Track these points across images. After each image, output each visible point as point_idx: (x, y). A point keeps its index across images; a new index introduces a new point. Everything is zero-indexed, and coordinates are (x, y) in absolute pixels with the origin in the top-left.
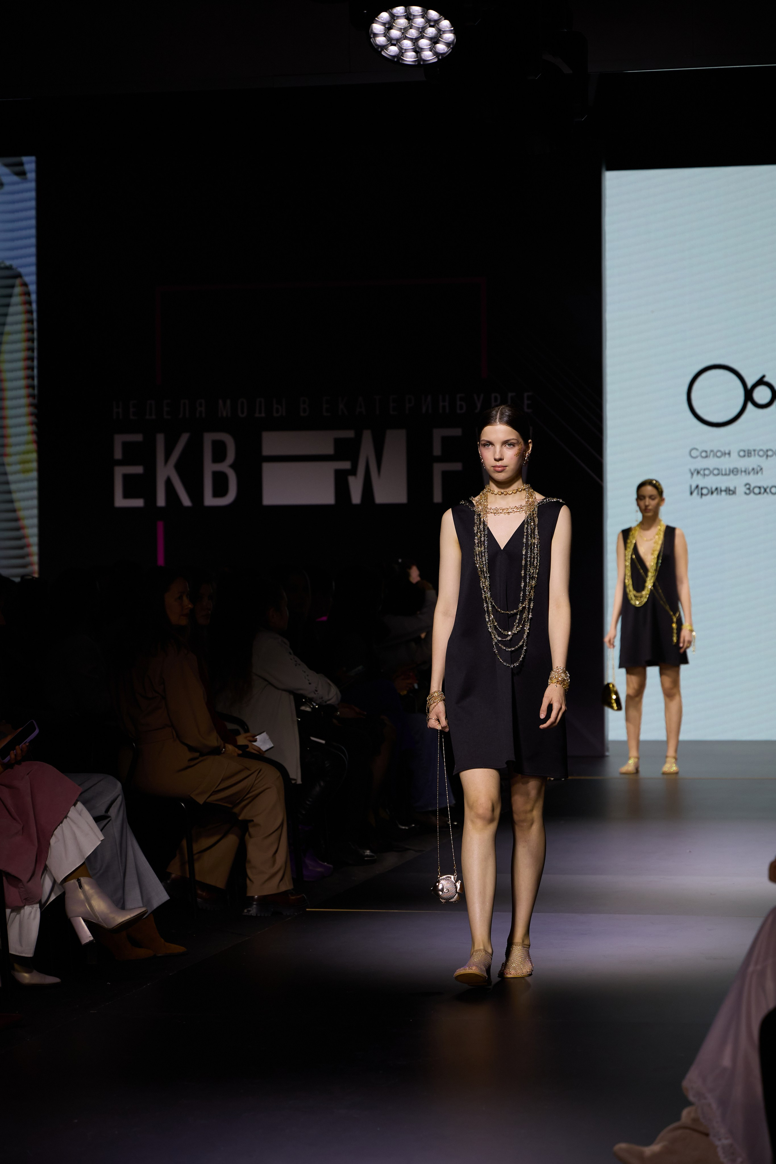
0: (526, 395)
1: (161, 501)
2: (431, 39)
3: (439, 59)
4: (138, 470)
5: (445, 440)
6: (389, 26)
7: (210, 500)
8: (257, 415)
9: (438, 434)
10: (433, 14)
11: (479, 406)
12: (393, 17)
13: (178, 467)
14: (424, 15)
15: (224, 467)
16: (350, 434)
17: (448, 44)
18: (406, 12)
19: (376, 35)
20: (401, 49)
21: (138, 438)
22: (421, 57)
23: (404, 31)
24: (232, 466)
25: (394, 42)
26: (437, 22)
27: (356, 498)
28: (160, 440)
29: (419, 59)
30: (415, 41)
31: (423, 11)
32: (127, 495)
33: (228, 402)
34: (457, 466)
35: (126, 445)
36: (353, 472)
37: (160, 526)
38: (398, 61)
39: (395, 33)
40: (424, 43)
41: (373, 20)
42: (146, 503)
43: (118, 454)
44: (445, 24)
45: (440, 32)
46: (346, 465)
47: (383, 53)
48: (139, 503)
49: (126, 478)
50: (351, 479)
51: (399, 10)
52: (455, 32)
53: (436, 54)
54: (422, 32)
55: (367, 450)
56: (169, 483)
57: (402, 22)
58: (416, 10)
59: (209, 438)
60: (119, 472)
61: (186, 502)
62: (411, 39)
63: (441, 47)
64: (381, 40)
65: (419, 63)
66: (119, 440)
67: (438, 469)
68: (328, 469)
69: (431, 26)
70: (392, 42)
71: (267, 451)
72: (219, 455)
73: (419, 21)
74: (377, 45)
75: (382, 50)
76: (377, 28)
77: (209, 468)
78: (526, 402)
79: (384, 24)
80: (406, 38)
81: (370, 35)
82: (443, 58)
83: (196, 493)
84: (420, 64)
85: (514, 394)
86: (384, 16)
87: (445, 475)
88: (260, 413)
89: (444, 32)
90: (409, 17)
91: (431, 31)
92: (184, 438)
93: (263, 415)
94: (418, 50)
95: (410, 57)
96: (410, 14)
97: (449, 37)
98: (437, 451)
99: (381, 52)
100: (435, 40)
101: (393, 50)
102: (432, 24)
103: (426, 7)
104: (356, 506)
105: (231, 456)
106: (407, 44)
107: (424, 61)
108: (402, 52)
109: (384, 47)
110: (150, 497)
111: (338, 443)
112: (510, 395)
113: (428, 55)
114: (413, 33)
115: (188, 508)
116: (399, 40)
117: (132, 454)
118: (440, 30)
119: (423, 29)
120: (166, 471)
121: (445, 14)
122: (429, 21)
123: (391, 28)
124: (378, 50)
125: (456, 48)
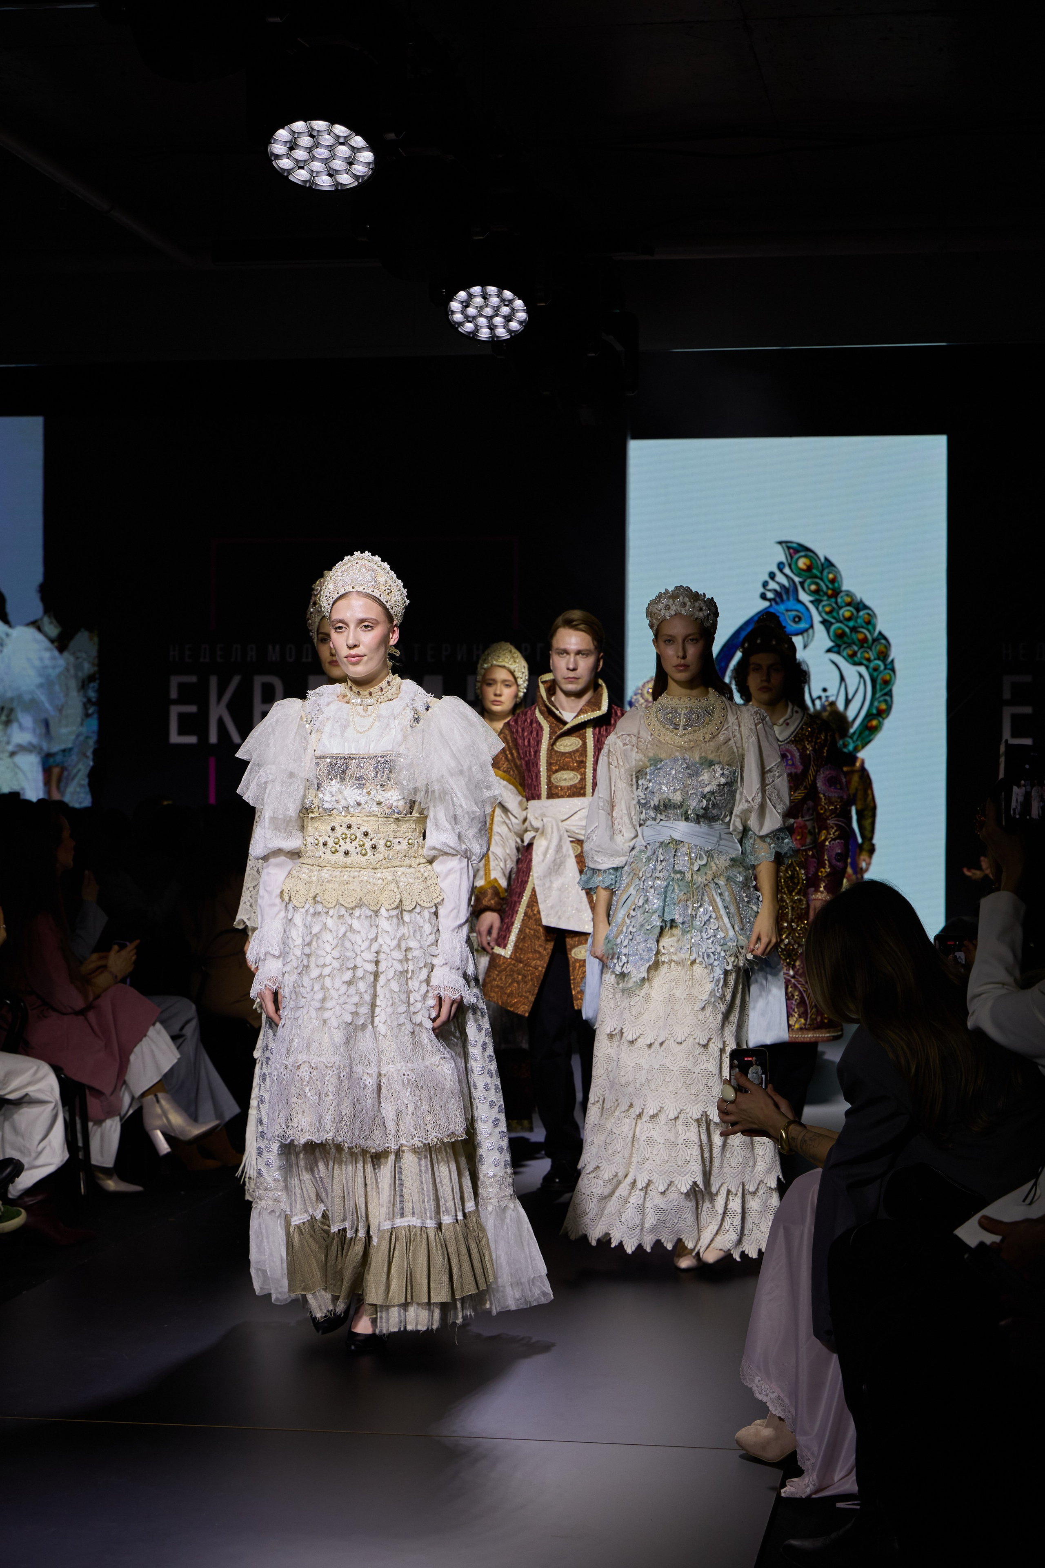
1: (213, 739)
2: (505, 317)
3: (511, 336)
4: (193, 709)
6: (466, 305)
8: (304, 660)
10: (508, 294)
12: (471, 296)
13: (231, 707)
14: (499, 295)
17: (520, 323)
18: (482, 291)
19: (453, 312)
20: (476, 326)
21: (193, 679)
22: (495, 333)
23: (480, 309)
25: (470, 319)
26: (511, 301)
28: (213, 681)
29: (493, 336)
30: (490, 318)
31: (498, 291)
32: (181, 732)
33: (278, 647)
35: (181, 686)
37: (212, 761)
38: (473, 337)
39: (471, 311)
40: (498, 320)
41: (451, 299)
42: (199, 739)
43: (174, 694)
44: (519, 303)
45: (514, 311)
47: (460, 329)
48: (192, 740)
49: (181, 716)
51: (476, 290)
52: (528, 311)
53: (509, 331)
54: (497, 309)
56: (221, 723)
57: (479, 301)
58: (492, 290)
59: (259, 681)
60: (175, 711)
62: (486, 317)
63: (514, 325)
64: (458, 317)
65: (493, 339)
66: (175, 681)
69: (505, 305)
70: (468, 319)
72: (268, 696)
73: (495, 300)
74: (454, 322)
75: (459, 326)
76: (455, 305)
77: (259, 708)
79: (462, 302)
80: (481, 316)
81: (447, 312)
82: (515, 335)
84: (494, 341)
86: (462, 295)
88: (307, 658)
89: (517, 311)
90: (485, 297)
91: (505, 310)
92: (236, 680)
93: (310, 660)
94: (492, 328)
95: (484, 334)
96: (487, 294)
97: (522, 315)
99: (457, 328)
100: (508, 319)
101: (469, 327)
102: (507, 303)
103: (502, 287)
106: (482, 321)
107: (498, 337)
108: (477, 328)
109: (461, 324)
110: (203, 735)
113: (501, 332)
114: (488, 311)
116: (474, 318)
117: (187, 694)
118: (513, 309)
119: (498, 307)
120: (218, 711)
121: (519, 294)
122: (503, 300)
123: (467, 306)
124: (455, 326)
125: (527, 326)
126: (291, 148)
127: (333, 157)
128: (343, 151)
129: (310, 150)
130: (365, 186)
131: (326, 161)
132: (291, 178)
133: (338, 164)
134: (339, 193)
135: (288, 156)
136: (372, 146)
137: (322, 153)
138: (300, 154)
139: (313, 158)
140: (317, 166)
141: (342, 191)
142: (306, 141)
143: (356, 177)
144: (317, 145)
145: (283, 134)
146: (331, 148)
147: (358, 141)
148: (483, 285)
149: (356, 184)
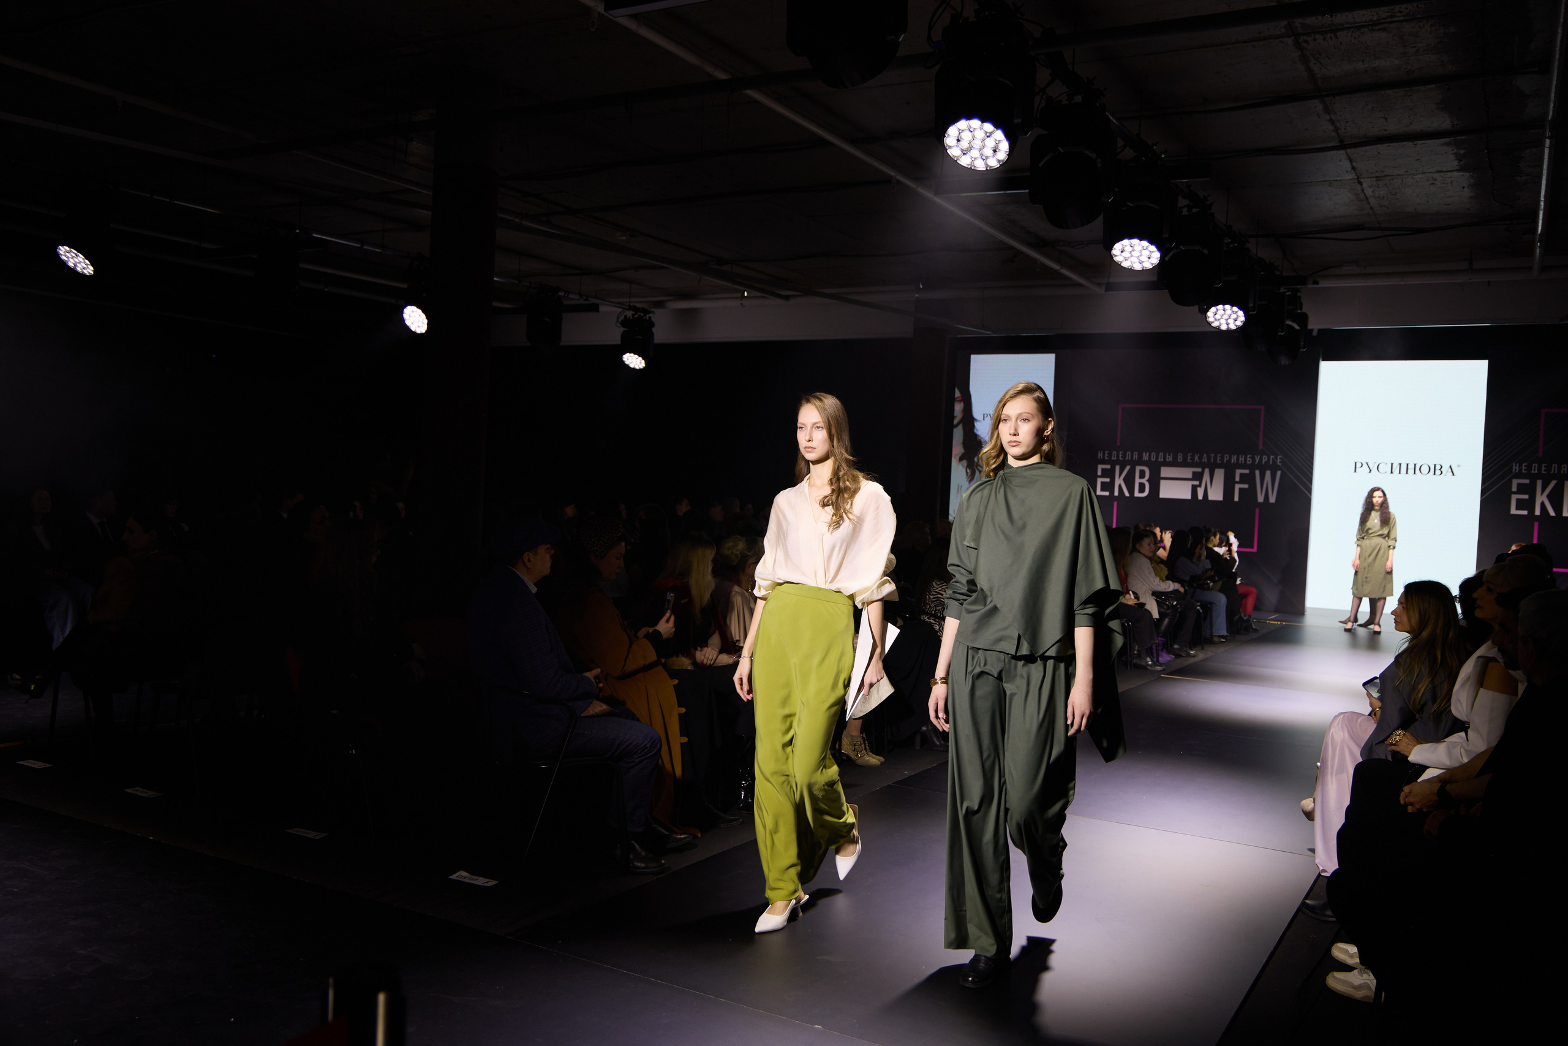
0: (1279, 457)
1: (1116, 493)
4: (1108, 480)
5: (1241, 475)
7: (1137, 494)
8: (1159, 460)
9: (1238, 472)
10: (1235, 309)
11: (1257, 460)
13: (1124, 480)
14: (1231, 309)
15: (1144, 481)
16: (1199, 470)
17: (1242, 322)
18: (1223, 307)
20: (1220, 323)
21: (1108, 467)
23: (1222, 316)
24: (1147, 481)
26: (1236, 312)
27: (1200, 497)
28: (1118, 468)
29: (1228, 327)
30: (1227, 320)
32: (1102, 490)
33: (1148, 454)
34: (1246, 486)
35: (1103, 470)
36: (1200, 486)
37: (1115, 503)
38: (1219, 329)
39: (1218, 317)
40: (1229, 321)
41: (1208, 311)
42: (1110, 494)
43: (1099, 473)
44: (1241, 313)
46: (1197, 483)
47: (1212, 325)
48: (1107, 494)
49: (1102, 483)
50: (1199, 489)
51: (1220, 307)
52: (1245, 316)
53: (1236, 326)
55: (1206, 477)
56: (1120, 486)
57: (1222, 312)
58: (1228, 307)
59: (1138, 468)
60: (1099, 481)
61: (1127, 494)
62: (1225, 319)
63: (1238, 323)
64: (1211, 319)
66: (1100, 467)
67: (1237, 487)
68: (1188, 485)
70: (1216, 319)
71: (1162, 475)
72: (1142, 475)
73: (1229, 312)
76: (1210, 314)
77: (1138, 481)
78: (1279, 460)
79: (1213, 313)
80: (1223, 319)
81: (1206, 317)
83: (1132, 491)
84: (1229, 330)
85: (1273, 456)
86: (1213, 309)
87: (1241, 490)
89: (1240, 316)
91: (1234, 316)
92: (1128, 468)
93: (1162, 460)
95: (1223, 327)
96: (1225, 309)
97: (1242, 318)
98: (1237, 479)
100: (1235, 320)
101: (1215, 324)
103: (1232, 305)
104: (1200, 500)
105: (1147, 476)
106: (1223, 321)
110: (1112, 492)
111: (1194, 473)
112: (1272, 457)
113: (1232, 327)
114: (1226, 317)
115: (1127, 497)
116: (1219, 320)
117: (1105, 473)
118: (1238, 316)
119: (1230, 315)
120: (1119, 481)
121: (1240, 308)
122: (1233, 312)
123: (1215, 315)
124: (1209, 324)
125: (1245, 323)
126: (1122, 252)
127: (1141, 255)
128: (1146, 253)
129: (1131, 252)
130: (1156, 269)
131: (1138, 257)
132: (1122, 265)
133: (1143, 259)
134: (1144, 271)
135: (1121, 255)
136: (1159, 249)
137: (1136, 254)
138: (1126, 255)
139: (1132, 256)
140: (1134, 259)
142: (1128, 249)
143: (1152, 264)
144: (1134, 250)
145: (1117, 247)
146: (1140, 251)
147: (1153, 248)
148: (1224, 304)
149: (1152, 267)
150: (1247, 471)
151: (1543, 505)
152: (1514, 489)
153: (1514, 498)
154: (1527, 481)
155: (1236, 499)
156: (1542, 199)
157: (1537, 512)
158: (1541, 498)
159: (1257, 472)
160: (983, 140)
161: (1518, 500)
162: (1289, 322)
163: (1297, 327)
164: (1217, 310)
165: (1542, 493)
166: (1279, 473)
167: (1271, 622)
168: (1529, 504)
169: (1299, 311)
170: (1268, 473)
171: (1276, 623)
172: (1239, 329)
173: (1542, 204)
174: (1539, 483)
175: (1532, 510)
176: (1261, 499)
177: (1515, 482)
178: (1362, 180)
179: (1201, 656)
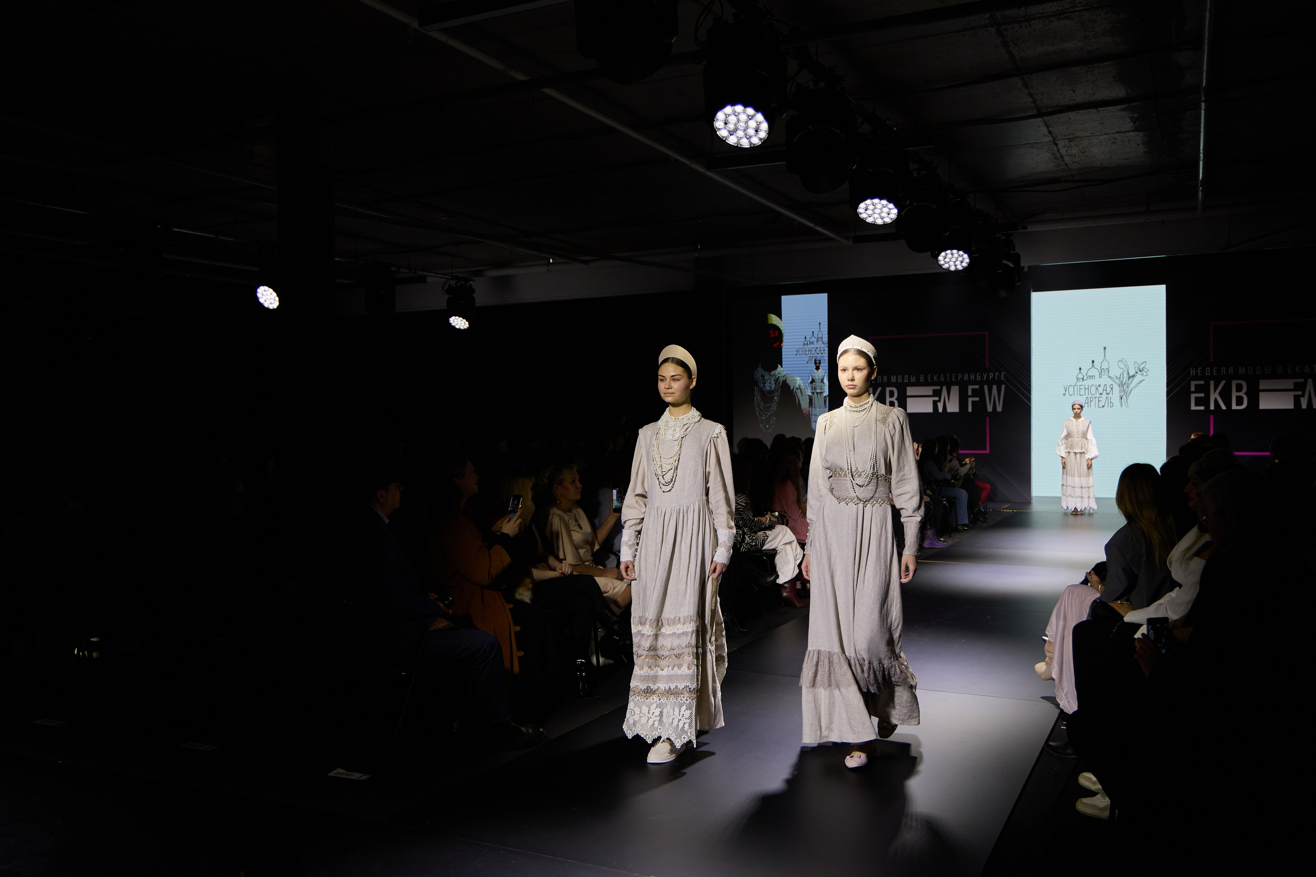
0: (1002, 373)
2: (960, 261)
5: (973, 390)
8: (905, 381)
9: (970, 388)
10: (961, 253)
11: (985, 377)
14: (958, 253)
15: (893, 399)
16: (938, 388)
17: (967, 263)
18: (951, 252)
19: (940, 261)
20: (949, 265)
23: (951, 259)
24: (896, 399)
26: (962, 255)
27: (940, 410)
29: (956, 269)
30: (955, 262)
33: (895, 377)
34: (977, 399)
36: (939, 401)
38: (948, 270)
39: (947, 260)
40: (957, 263)
41: (939, 256)
44: (966, 256)
46: (937, 399)
47: (943, 267)
51: (949, 252)
52: (970, 259)
53: (963, 267)
54: (957, 259)
55: (944, 393)
57: (950, 256)
58: (955, 251)
59: (888, 389)
63: (964, 264)
64: (942, 262)
67: (970, 400)
68: (930, 401)
69: (961, 257)
70: (946, 262)
71: (908, 394)
72: (892, 395)
73: (956, 255)
74: (940, 264)
76: (940, 258)
78: (1003, 376)
79: (943, 257)
80: (951, 261)
81: (937, 261)
84: (957, 271)
85: (998, 373)
86: (943, 254)
87: (972, 402)
89: (965, 259)
90: (952, 254)
91: (960, 259)
92: (879, 389)
93: (907, 381)
94: (956, 266)
95: (953, 268)
97: (967, 260)
98: (970, 393)
100: (962, 262)
101: (946, 266)
103: (959, 250)
104: (940, 413)
105: (896, 395)
106: (952, 263)
107: (958, 269)
108: (950, 266)
109: (943, 265)
111: (934, 391)
112: (996, 374)
113: (960, 268)
114: (954, 259)
116: (948, 262)
118: (963, 258)
119: (958, 258)
121: (965, 252)
122: (959, 255)
123: (945, 258)
124: (940, 266)
125: (970, 264)
126: (866, 210)
127: (882, 212)
128: (886, 210)
129: (873, 210)
130: (895, 222)
131: (879, 214)
132: (866, 221)
133: (884, 215)
134: (885, 225)
135: (865, 213)
136: (896, 206)
137: (877, 211)
138: (869, 212)
139: (874, 213)
140: (876, 216)
141: (886, 224)
142: (871, 207)
143: (892, 219)
144: (875, 208)
145: (862, 205)
146: (881, 209)
147: (891, 206)
148: (952, 249)
149: (891, 221)
150: (977, 387)
151: (1216, 401)
152: (1193, 389)
153: (1193, 396)
154: (1202, 382)
155: (970, 410)
156: (1201, 151)
157: (1212, 407)
158: (1214, 396)
159: (986, 387)
160: (747, 122)
161: (1196, 398)
162: (1005, 262)
163: (1012, 265)
164: (946, 254)
165: (1215, 391)
166: (1003, 386)
167: (1004, 511)
168: (1204, 401)
169: (1013, 252)
170: (995, 387)
171: (1009, 511)
172: (965, 269)
173: (1201, 155)
174: (1212, 383)
175: (1207, 405)
176: (990, 409)
177: (1193, 384)
178: (1057, 142)
179: (950, 542)
